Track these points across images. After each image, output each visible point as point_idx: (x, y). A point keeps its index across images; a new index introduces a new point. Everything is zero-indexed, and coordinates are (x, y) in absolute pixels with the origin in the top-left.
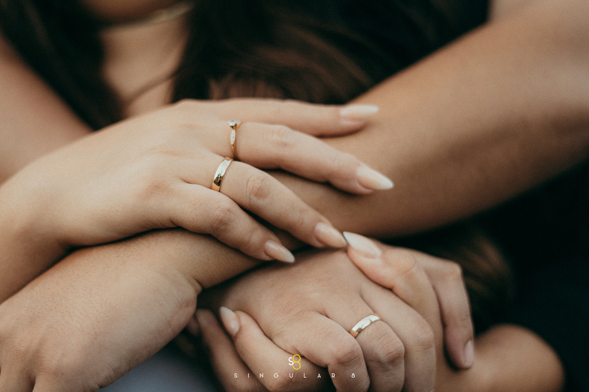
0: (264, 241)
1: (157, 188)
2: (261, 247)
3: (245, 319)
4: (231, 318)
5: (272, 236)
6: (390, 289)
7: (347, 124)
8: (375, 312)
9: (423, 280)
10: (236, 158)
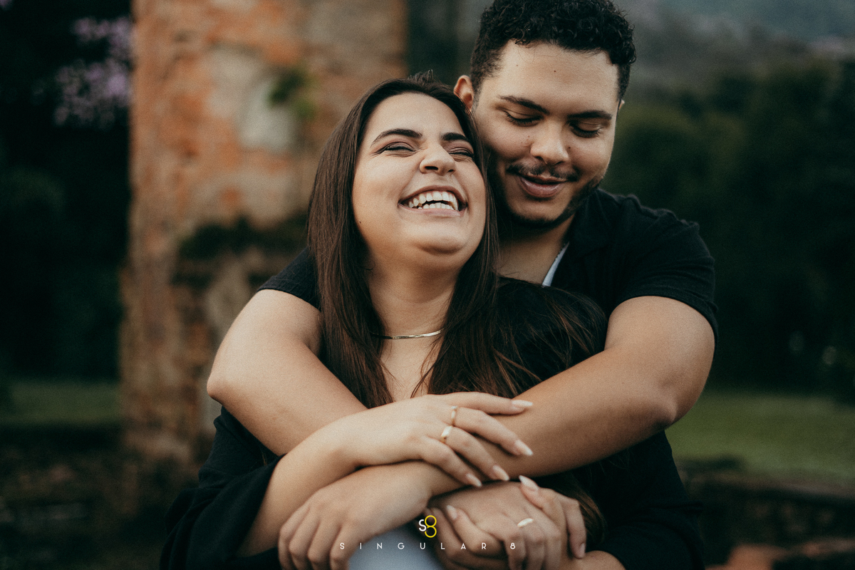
0: (467, 473)
1: (413, 438)
2: (464, 476)
3: (461, 513)
4: (452, 511)
5: (470, 471)
6: (541, 509)
7: (515, 409)
8: (530, 517)
9: (559, 507)
10: (454, 425)
